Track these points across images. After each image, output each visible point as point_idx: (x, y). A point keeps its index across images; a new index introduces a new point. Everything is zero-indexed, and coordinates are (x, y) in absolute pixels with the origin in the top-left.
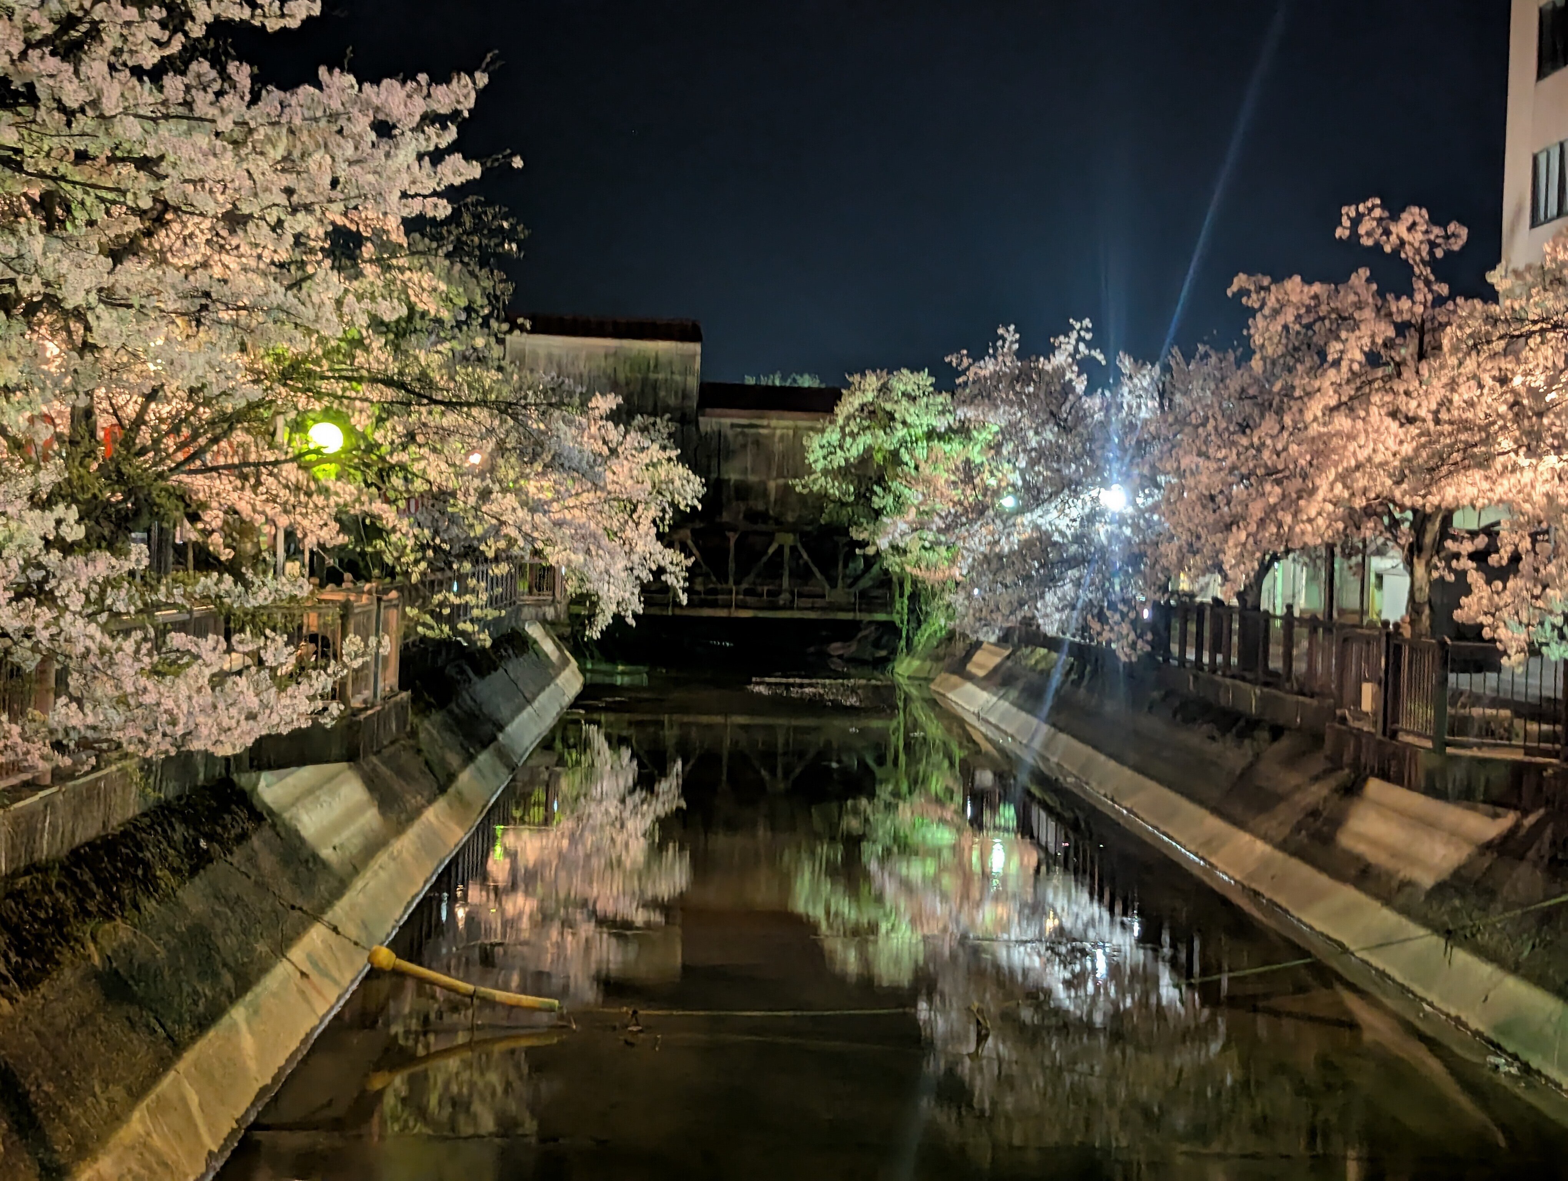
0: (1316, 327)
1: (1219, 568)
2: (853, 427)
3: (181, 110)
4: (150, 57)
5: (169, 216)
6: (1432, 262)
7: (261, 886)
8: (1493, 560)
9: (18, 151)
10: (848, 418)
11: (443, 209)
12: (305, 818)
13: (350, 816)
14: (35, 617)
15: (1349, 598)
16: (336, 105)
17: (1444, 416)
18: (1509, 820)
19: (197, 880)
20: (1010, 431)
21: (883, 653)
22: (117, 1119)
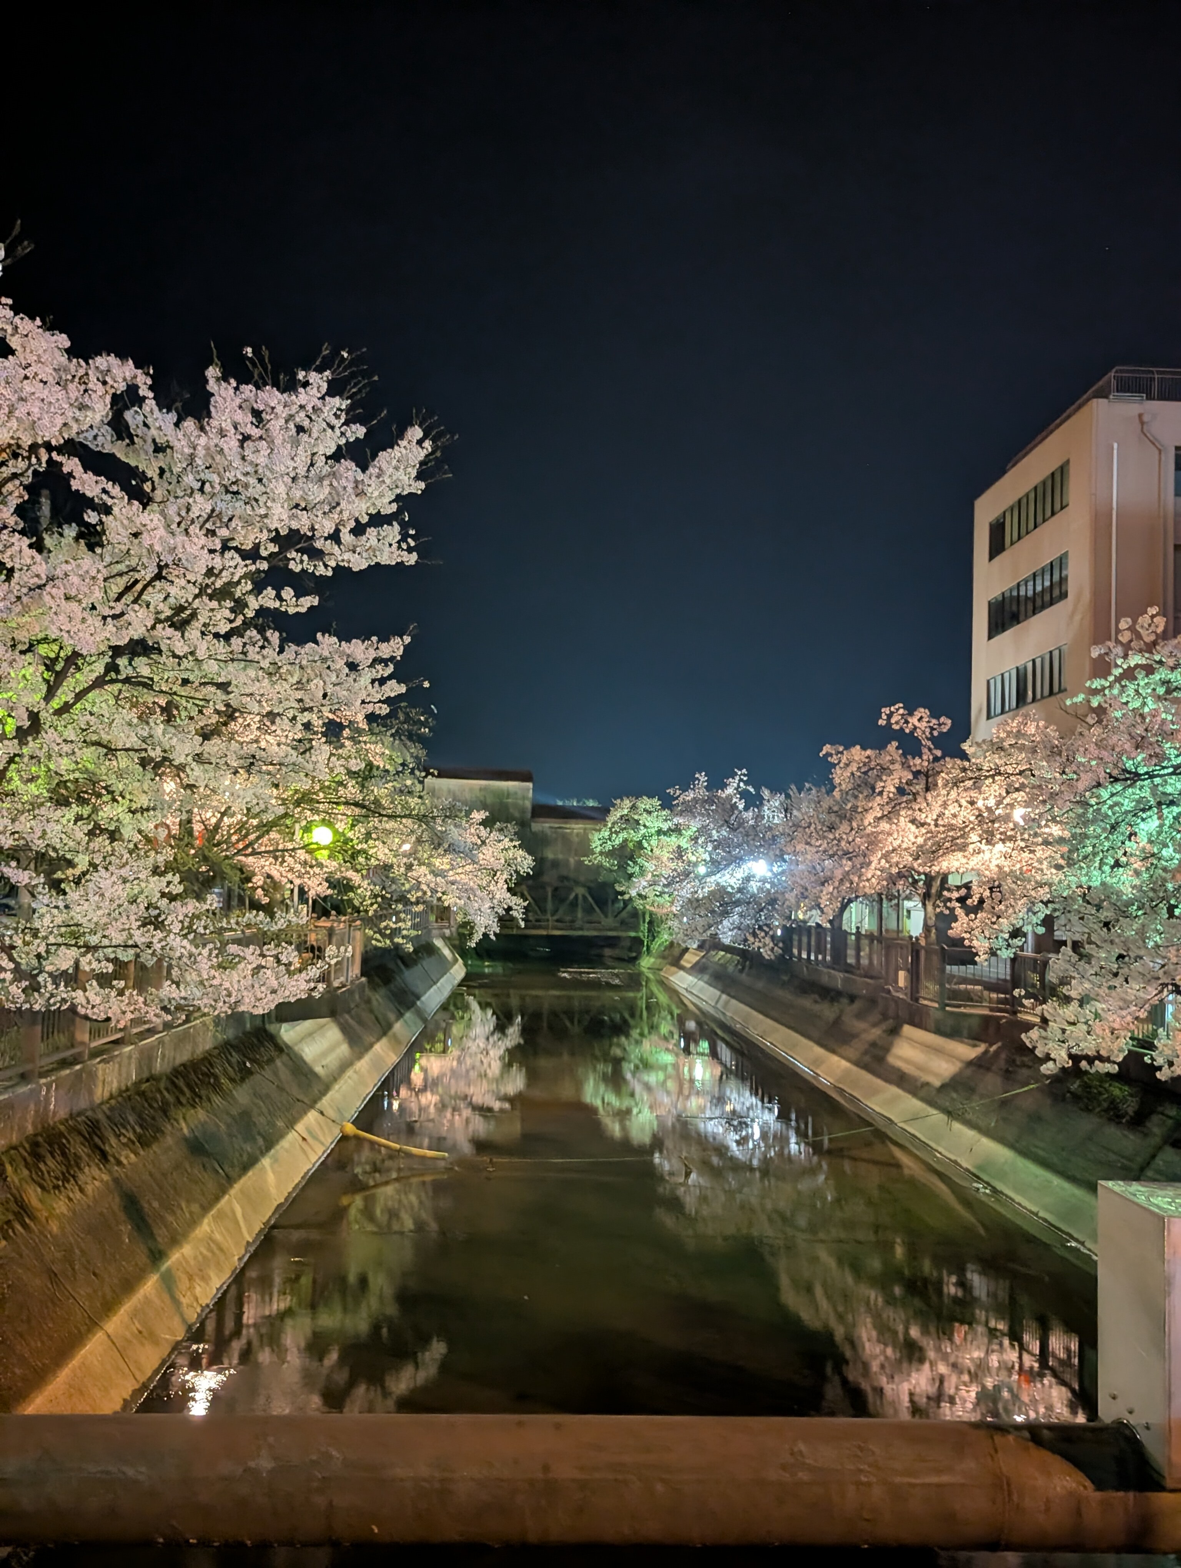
0: (870, 773)
1: (818, 906)
2: (617, 828)
3: (241, 656)
4: (224, 628)
5: (237, 714)
6: (932, 739)
7: (281, 1089)
8: (969, 902)
9: (152, 679)
10: (613, 824)
11: (385, 710)
12: (307, 1050)
13: (332, 1048)
14: (153, 936)
15: (891, 924)
16: (326, 653)
17: (940, 822)
18: (982, 1048)
19: (244, 1085)
20: (703, 830)
21: (634, 954)
22: (194, 1222)
